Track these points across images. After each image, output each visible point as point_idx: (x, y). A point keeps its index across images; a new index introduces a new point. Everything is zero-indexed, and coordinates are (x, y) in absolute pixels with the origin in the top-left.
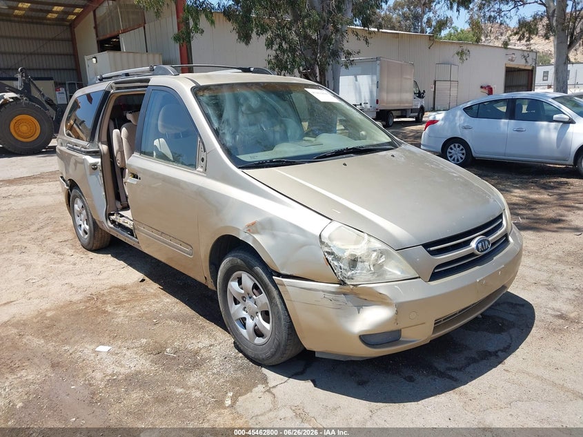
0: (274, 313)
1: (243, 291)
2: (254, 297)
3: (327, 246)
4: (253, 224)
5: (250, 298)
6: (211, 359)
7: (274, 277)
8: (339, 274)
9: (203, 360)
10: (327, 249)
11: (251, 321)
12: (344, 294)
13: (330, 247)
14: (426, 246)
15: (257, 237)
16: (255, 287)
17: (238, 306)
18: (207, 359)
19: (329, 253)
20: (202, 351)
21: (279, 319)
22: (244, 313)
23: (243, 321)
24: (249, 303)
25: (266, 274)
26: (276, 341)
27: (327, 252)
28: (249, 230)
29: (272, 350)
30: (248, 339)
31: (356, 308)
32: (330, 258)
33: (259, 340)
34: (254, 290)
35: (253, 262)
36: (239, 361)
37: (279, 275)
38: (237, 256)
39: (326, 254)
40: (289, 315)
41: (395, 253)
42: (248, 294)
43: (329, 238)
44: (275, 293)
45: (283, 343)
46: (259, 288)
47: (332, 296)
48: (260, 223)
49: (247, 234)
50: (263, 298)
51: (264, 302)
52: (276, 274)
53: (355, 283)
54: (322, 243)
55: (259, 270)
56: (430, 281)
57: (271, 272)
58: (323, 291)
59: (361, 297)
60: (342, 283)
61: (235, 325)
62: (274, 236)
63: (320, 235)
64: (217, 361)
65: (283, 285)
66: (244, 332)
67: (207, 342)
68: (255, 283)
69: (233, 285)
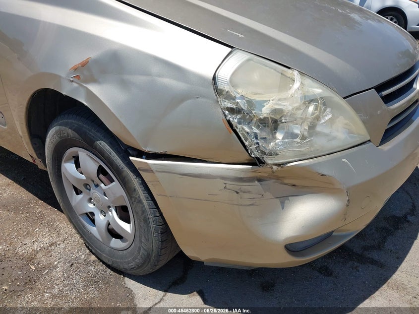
0: (137, 213)
1: (83, 177)
2: (102, 185)
3: (229, 97)
4: (84, 65)
5: (97, 186)
6: (51, 267)
7: (131, 158)
8: (254, 147)
9: (40, 270)
10: (229, 104)
11: (102, 217)
12: (260, 180)
13: (234, 98)
14: (379, 88)
15: (94, 88)
16: (101, 170)
17: (80, 196)
18: (44, 268)
19: (232, 111)
20: (40, 255)
21: (146, 221)
22: (91, 206)
23: (91, 217)
24: (95, 193)
25: (118, 152)
26: (142, 249)
27: (228, 109)
28: (77, 77)
29: (137, 261)
30: (101, 240)
31: (278, 200)
32: (234, 120)
33: (115, 243)
34: (101, 176)
35: (92, 132)
36: (92, 268)
37: (140, 154)
38: (66, 125)
39: (227, 112)
40: (161, 215)
41: (343, 103)
42: (93, 181)
43: (232, 82)
44: (135, 182)
45: (155, 253)
46: (108, 173)
47: (237, 186)
48: (96, 61)
49: (75, 85)
50: (115, 187)
51: (118, 195)
52: (135, 153)
53: (281, 161)
54: (218, 92)
55: (104, 145)
56: (380, 145)
57: (126, 151)
58: (223, 178)
59: (286, 181)
60: (256, 162)
61: (79, 220)
62: (124, 84)
63: (214, 78)
64: (58, 272)
65: (149, 170)
66: (93, 230)
67: (45, 242)
68: (100, 167)
69: (69, 167)
